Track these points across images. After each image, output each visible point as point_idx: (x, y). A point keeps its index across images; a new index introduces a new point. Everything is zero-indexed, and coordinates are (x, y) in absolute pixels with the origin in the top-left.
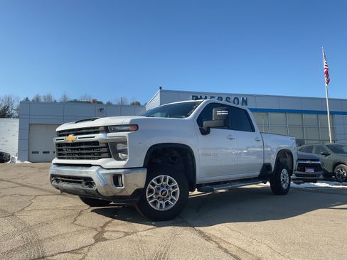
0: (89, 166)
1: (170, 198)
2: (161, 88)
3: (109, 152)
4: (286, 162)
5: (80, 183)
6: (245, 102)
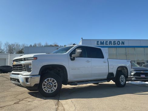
0: (19, 74)
1: (53, 88)
2: (82, 38)
3: (25, 69)
4: (125, 72)
5: (15, 81)
6: (123, 43)
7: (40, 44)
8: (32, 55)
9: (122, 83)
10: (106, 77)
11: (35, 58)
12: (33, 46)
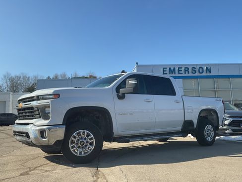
0: (28, 124)
1: (87, 147)
2: (137, 63)
3: (39, 114)
4: (213, 119)
5: (23, 136)
6: (209, 70)
7: (64, 75)
8: (50, 91)
9: (208, 139)
10: (179, 128)
11: (56, 95)
12: (53, 78)
